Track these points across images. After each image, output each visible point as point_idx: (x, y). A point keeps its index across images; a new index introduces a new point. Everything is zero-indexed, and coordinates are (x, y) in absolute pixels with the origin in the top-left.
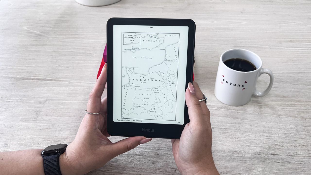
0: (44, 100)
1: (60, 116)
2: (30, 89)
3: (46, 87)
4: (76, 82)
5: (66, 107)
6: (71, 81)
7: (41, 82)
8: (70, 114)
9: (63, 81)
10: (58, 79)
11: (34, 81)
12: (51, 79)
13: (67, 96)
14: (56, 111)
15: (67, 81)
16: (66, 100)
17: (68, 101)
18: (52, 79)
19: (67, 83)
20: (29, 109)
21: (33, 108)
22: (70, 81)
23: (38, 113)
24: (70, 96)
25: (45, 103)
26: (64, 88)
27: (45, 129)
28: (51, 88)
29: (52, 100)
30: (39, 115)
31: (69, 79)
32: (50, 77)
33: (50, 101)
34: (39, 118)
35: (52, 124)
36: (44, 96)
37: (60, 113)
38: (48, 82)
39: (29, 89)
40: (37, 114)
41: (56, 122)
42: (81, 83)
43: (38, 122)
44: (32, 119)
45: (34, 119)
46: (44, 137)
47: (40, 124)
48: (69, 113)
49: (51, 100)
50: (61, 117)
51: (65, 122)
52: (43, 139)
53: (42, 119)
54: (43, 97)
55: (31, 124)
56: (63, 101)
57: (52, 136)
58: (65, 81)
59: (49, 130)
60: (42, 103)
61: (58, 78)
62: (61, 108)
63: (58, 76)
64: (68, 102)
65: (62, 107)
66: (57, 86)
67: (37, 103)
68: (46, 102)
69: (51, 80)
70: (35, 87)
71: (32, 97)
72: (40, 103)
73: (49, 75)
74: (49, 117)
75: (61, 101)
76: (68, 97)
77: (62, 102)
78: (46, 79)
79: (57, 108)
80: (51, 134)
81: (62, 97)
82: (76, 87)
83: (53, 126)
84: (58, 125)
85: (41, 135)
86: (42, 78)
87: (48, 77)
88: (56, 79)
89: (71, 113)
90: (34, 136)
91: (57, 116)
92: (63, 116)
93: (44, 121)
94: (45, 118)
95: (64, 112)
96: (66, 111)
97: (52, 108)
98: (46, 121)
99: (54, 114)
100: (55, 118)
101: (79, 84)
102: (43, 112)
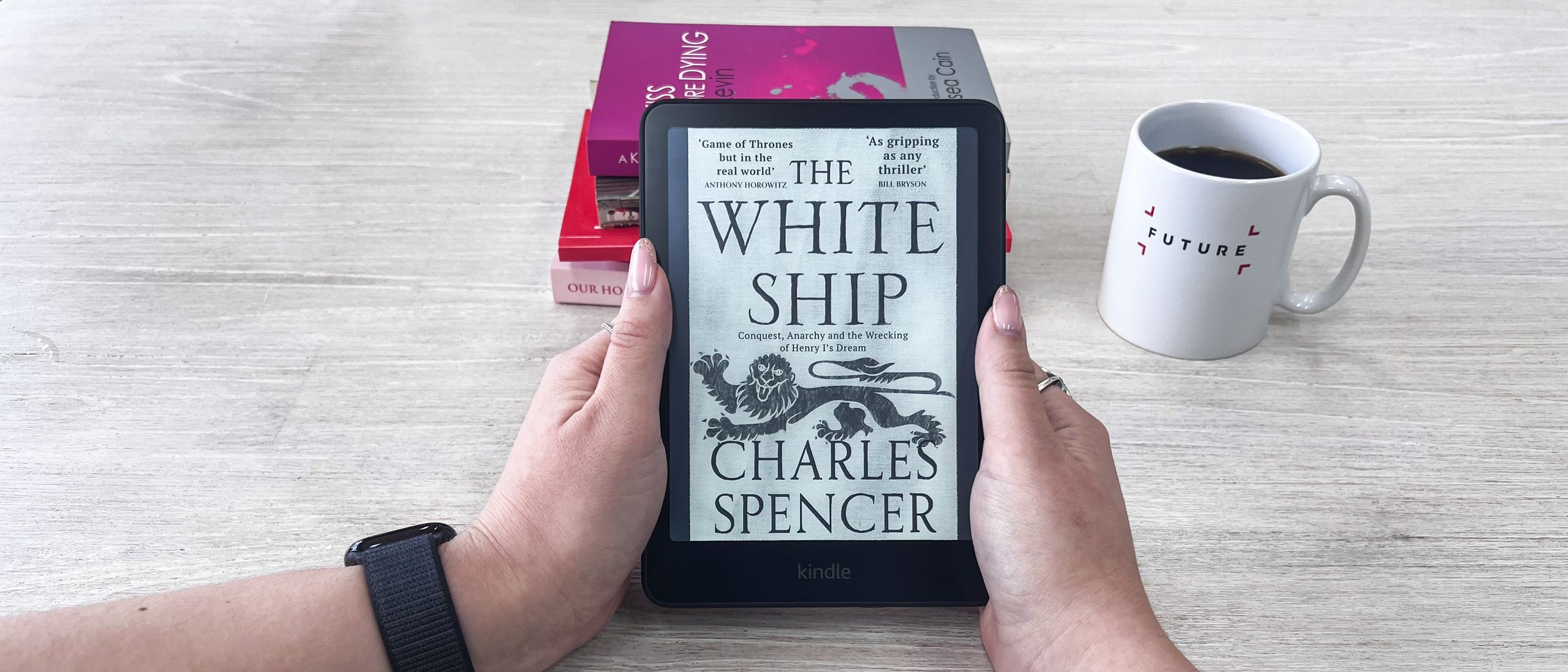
0: (304, 359)
1: (392, 422)
2: (228, 318)
3: (307, 307)
4: (446, 284)
5: (413, 384)
6: (424, 284)
7: (279, 288)
8: (440, 411)
9: (384, 282)
10: (358, 276)
11: (241, 284)
12: (324, 274)
13: (416, 342)
14: (365, 402)
15: (407, 283)
16: (411, 358)
17: (422, 362)
18: (330, 275)
19: (408, 288)
20: (234, 397)
21: (253, 395)
22: (420, 281)
23: (280, 414)
24: (428, 342)
25: (308, 370)
26: (392, 309)
27: (322, 476)
28: (331, 310)
29: (342, 359)
30: (285, 420)
31: (412, 274)
32: (321, 270)
33: (336, 363)
34: (289, 430)
35: (353, 454)
36: (300, 345)
37: (385, 407)
38: (313, 288)
39: (223, 318)
40: (276, 417)
41: (374, 445)
42: (470, 288)
43: (281, 447)
44: (254, 436)
45: (261, 439)
46: (323, 506)
47: (292, 457)
48: (431, 407)
49: (336, 358)
50: (394, 425)
51: (415, 443)
52: (317, 516)
53: (302, 438)
54: (299, 348)
55: (253, 456)
56: (398, 363)
57: (362, 502)
58: (397, 283)
59: (344, 479)
60: (293, 372)
61: (360, 273)
62: (392, 391)
63: (360, 265)
64: (420, 366)
65: (396, 384)
66: (360, 304)
67: (268, 373)
68: (312, 369)
69: (328, 280)
70: (252, 309)
71: (242, 350)
72: (285, 373)
73: (316, 260)
74: (339, 429)
75: (389, 363)
76: (417, 346)
77: (394, 366)
78: (300, 276)
79: (372, 391)
80: (355, 493)
81: (390, 345)
82: (450, 306)
83: (360, 463)
84: (386, 458)
85: (304, 501)
86: (281, 272)
87: (311, 269)
88: (348, 276)
89: (440, 408)
90: (272, 505)
91: (377, 423)
92: (404, 422)
93: (312, 442)
94: (315, 430)
95: (409, 406)
96: (419, 402)
97: (348, 392)
98: (324, 443)
99: (360, 413)
100: (368, 431)
101: (463, 292)
102: (302, 407)
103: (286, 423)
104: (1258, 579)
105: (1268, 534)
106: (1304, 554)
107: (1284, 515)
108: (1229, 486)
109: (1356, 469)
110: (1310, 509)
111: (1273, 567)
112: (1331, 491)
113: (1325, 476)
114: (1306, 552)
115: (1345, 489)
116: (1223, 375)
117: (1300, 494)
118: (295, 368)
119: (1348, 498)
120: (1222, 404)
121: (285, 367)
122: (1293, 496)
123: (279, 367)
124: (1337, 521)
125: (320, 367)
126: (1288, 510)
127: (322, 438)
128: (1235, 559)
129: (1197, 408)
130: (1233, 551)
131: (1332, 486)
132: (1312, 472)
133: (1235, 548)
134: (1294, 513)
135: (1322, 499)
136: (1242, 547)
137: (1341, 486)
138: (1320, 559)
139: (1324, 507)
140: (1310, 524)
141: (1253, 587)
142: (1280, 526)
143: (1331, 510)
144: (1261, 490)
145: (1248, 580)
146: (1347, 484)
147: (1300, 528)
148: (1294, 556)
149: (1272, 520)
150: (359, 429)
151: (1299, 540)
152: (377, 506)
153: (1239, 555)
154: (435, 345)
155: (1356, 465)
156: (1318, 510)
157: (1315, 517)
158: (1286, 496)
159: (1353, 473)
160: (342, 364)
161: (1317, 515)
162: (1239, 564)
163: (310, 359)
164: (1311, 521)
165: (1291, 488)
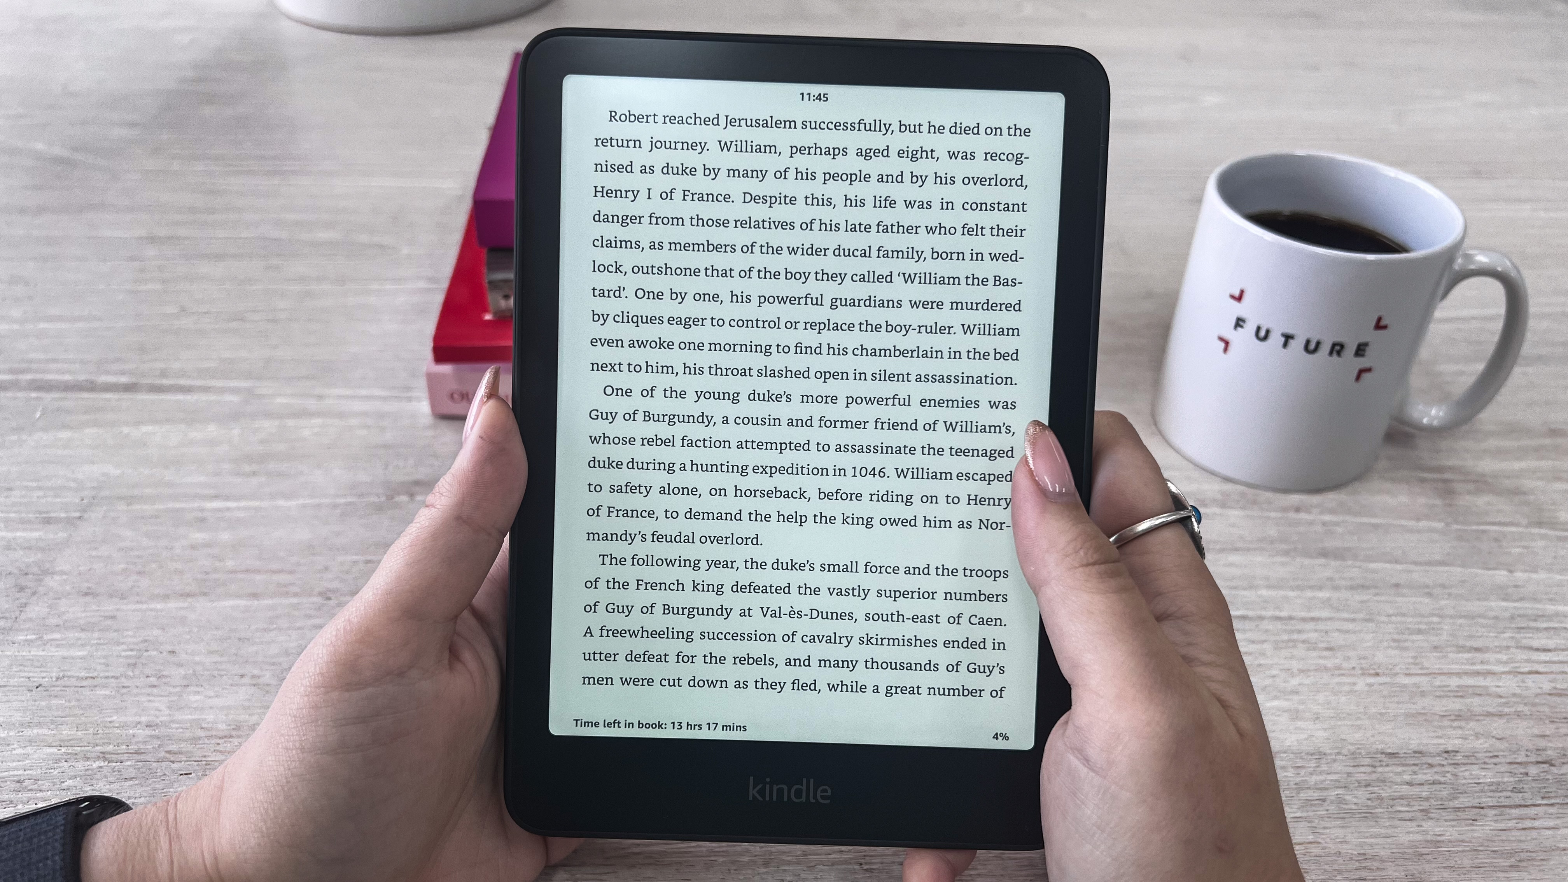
0: (77, 500)
1: (188, 595)
3: (95, 426)
4: (290, 391)
5: (225, 536)
6: (259, 392)
7: (60, 399)
8: (258, 577)
9: (206, 389)
10: (172, 382)
11: (9, 394)
12: (123, 379)
13: (238, 474)
14: (154, 566)
15: (234, 391)
16: (228, 498)
17: (243, 504)
18: (134, 380)
19: (235, 398)
22: (254, 387)
23: (29, 584)
24: (254, 474)
25: (80, 518)
26: (212, 427)
27: (74, 682)
28: (126, 430)
29: (130, 500)
30: (34, 593)
31: (245, 379)
32: (123, 373)
33: (122, 506)
34: (37, 609)
35: (124, 647)
36: (74, 480)
37: (180, 573)
38: (108, 400)
40: (22, 589)
41: (156, 632)
42: (320, 397)
43: (21, 638)
46: (66, 732)
47: (35, 652)
48: (247, 571)
49: (121, 498)
50: (190, 600)
51: (217, 628)
52: (54, 750)
53: (52, 621)
54: (72, 485)
56: (209, 505)
57: (125, 726)
58: (223, 390)
59: (105, 686)
60: (58, 520)
61: (177, 377)
62: (194, 547)
63: (176, 366)
64: (239, 509)
65: (199, 536)
66: (168, 421)
67: (22, 521)
68: (86, 516)
69: (130, 388)
70: (17, 430)
72: (47, 521)
73: (118, 360)
74: (109, 607)
75: (196, 505)
76: (239, 480)
77: (202, 510)
78: (92, 382)
79: (167, 548)
80: (117, 710)
81: (202, 479)
82: (290, 422)
83: (133, 661)
84: (172, 652)
85: (39, 725)
86: (67, 377)
87: (107, 373)
88: (158, 382)
89: (257, 571)
91: (166, 597)
92: (205, 594)
93: (67, 629)
94: (75, 610)
95: (216, 570)
96: (230, 564)
97: (132, 549)
98: (83, 630)
99: (144, 582)
100: (151, 610)
101: (312, 404)
102: (62, 573)
103: (34, 598)
104: (1438, 830)
105: (1439, 755)
106: (1497, 787)
107: (1455, 724)
108: (1371, 680)
109: (1537, 650)
110: (1489, 714)
111: (1457, 809)
112: (1509, 685)
113: (1500, 662)
114: (1498, 784)
115: (1530, 681)
116: (1332, 511)
117: (1470, 691)
118: (63, 515)
119: (1537, 695)
120: (1338, 554)
121: (47, 513)
122: (1461, 693)
123: (40, 513)
124: (1529, 731)
125: (96, 514)
126: (1459, 717)
127: (82, 622)
128: (1401, 798)
129: (1307, 561)
130: (1396, 784)
131: (1511, 676)
132: (1480, 656)
133: (1398, 779)
134: (1468, 719)
135: (1501, 697)
136: (1407, 777)
137: (1524, 676)
138: (1520, 795)
139: (1506, 710)
140: (1493, 737)
141: (1436, 843)
142: (1453, 743)
143: (1519, 715)
144: (1415, 685)
145: (1425, 832)
146: (1530, 673)
147: (1480, 744)
148: (1482, 791)
149: (1440, 732)
150: (139, 606)
151: (1485, 763)
152: (148, 732)
153: (1405, 790)
154: (263, 479)
155: (1535, 644)
156: (1500, 716)
157: (1497, 726)
158: (1451, 694)
159: (1535, 656)
160: (129, 508)
161: (1499, 723)
162: (1408, 805)
163: (85, 501)
164: (1495, 733)
165: (1454, 682)
